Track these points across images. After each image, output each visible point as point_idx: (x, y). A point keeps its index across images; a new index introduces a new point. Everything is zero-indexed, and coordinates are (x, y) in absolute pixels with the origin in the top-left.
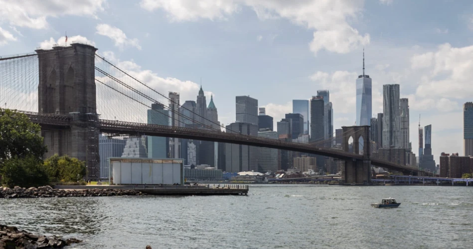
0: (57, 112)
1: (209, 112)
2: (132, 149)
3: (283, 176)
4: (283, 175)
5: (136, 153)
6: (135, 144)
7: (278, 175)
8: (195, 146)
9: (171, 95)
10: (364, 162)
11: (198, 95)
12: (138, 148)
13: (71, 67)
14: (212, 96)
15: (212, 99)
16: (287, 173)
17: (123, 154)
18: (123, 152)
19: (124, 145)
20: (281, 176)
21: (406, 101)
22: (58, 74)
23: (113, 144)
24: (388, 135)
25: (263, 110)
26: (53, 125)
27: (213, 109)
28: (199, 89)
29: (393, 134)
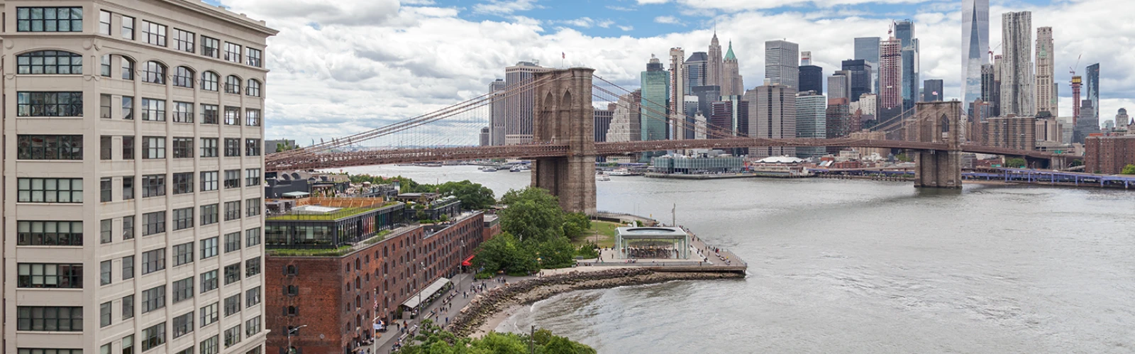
0: (554, 141)
1: (727, 66)
2: (620, 124)
3: (831, 164)
4: (831, 162)
5: (626, 129)
6: (625, 117)
7: (824, 162)
8: (705, 119)
9: (673, 52)
10: (949, 153)
11: (710, 44)
12: (629, 123)
13: (567, 91)
14: (730, 43)
15: (730, 47)
16: (837, 158)
17: (609, 130)
18: (608, 128)
19: (611, 118)
20: (828, 164)
21: (1047, 31)
22: (554, 99)
23: (596, 118)
24: (1010, 91)
25: (807, 56)
26: (551, 157)
27: (733, 61)
28: (712, 36)
29: (1020, 90)
